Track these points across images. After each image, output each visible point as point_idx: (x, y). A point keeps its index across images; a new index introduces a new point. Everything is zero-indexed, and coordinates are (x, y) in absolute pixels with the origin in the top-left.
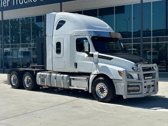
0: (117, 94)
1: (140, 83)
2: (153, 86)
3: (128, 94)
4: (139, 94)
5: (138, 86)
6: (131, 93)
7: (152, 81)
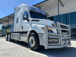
0: (40, 44)
1: (59, 36)
2: (68, 40)
3: (49, 45)
4: (58, 45)
5: (57, 39)
6: (52, 44)
7: (67, 36)
